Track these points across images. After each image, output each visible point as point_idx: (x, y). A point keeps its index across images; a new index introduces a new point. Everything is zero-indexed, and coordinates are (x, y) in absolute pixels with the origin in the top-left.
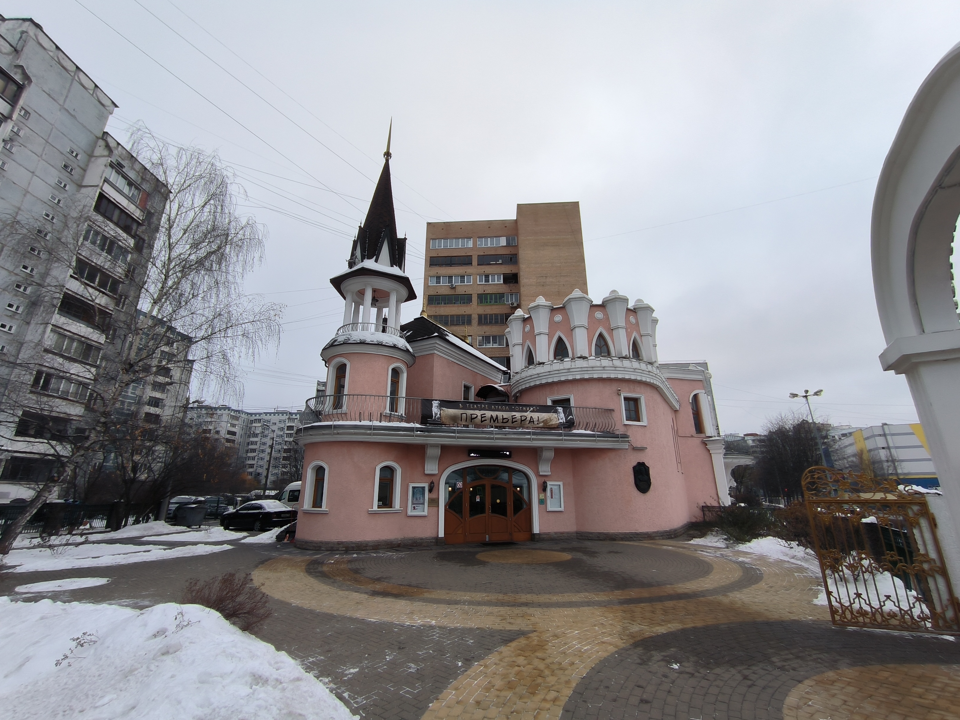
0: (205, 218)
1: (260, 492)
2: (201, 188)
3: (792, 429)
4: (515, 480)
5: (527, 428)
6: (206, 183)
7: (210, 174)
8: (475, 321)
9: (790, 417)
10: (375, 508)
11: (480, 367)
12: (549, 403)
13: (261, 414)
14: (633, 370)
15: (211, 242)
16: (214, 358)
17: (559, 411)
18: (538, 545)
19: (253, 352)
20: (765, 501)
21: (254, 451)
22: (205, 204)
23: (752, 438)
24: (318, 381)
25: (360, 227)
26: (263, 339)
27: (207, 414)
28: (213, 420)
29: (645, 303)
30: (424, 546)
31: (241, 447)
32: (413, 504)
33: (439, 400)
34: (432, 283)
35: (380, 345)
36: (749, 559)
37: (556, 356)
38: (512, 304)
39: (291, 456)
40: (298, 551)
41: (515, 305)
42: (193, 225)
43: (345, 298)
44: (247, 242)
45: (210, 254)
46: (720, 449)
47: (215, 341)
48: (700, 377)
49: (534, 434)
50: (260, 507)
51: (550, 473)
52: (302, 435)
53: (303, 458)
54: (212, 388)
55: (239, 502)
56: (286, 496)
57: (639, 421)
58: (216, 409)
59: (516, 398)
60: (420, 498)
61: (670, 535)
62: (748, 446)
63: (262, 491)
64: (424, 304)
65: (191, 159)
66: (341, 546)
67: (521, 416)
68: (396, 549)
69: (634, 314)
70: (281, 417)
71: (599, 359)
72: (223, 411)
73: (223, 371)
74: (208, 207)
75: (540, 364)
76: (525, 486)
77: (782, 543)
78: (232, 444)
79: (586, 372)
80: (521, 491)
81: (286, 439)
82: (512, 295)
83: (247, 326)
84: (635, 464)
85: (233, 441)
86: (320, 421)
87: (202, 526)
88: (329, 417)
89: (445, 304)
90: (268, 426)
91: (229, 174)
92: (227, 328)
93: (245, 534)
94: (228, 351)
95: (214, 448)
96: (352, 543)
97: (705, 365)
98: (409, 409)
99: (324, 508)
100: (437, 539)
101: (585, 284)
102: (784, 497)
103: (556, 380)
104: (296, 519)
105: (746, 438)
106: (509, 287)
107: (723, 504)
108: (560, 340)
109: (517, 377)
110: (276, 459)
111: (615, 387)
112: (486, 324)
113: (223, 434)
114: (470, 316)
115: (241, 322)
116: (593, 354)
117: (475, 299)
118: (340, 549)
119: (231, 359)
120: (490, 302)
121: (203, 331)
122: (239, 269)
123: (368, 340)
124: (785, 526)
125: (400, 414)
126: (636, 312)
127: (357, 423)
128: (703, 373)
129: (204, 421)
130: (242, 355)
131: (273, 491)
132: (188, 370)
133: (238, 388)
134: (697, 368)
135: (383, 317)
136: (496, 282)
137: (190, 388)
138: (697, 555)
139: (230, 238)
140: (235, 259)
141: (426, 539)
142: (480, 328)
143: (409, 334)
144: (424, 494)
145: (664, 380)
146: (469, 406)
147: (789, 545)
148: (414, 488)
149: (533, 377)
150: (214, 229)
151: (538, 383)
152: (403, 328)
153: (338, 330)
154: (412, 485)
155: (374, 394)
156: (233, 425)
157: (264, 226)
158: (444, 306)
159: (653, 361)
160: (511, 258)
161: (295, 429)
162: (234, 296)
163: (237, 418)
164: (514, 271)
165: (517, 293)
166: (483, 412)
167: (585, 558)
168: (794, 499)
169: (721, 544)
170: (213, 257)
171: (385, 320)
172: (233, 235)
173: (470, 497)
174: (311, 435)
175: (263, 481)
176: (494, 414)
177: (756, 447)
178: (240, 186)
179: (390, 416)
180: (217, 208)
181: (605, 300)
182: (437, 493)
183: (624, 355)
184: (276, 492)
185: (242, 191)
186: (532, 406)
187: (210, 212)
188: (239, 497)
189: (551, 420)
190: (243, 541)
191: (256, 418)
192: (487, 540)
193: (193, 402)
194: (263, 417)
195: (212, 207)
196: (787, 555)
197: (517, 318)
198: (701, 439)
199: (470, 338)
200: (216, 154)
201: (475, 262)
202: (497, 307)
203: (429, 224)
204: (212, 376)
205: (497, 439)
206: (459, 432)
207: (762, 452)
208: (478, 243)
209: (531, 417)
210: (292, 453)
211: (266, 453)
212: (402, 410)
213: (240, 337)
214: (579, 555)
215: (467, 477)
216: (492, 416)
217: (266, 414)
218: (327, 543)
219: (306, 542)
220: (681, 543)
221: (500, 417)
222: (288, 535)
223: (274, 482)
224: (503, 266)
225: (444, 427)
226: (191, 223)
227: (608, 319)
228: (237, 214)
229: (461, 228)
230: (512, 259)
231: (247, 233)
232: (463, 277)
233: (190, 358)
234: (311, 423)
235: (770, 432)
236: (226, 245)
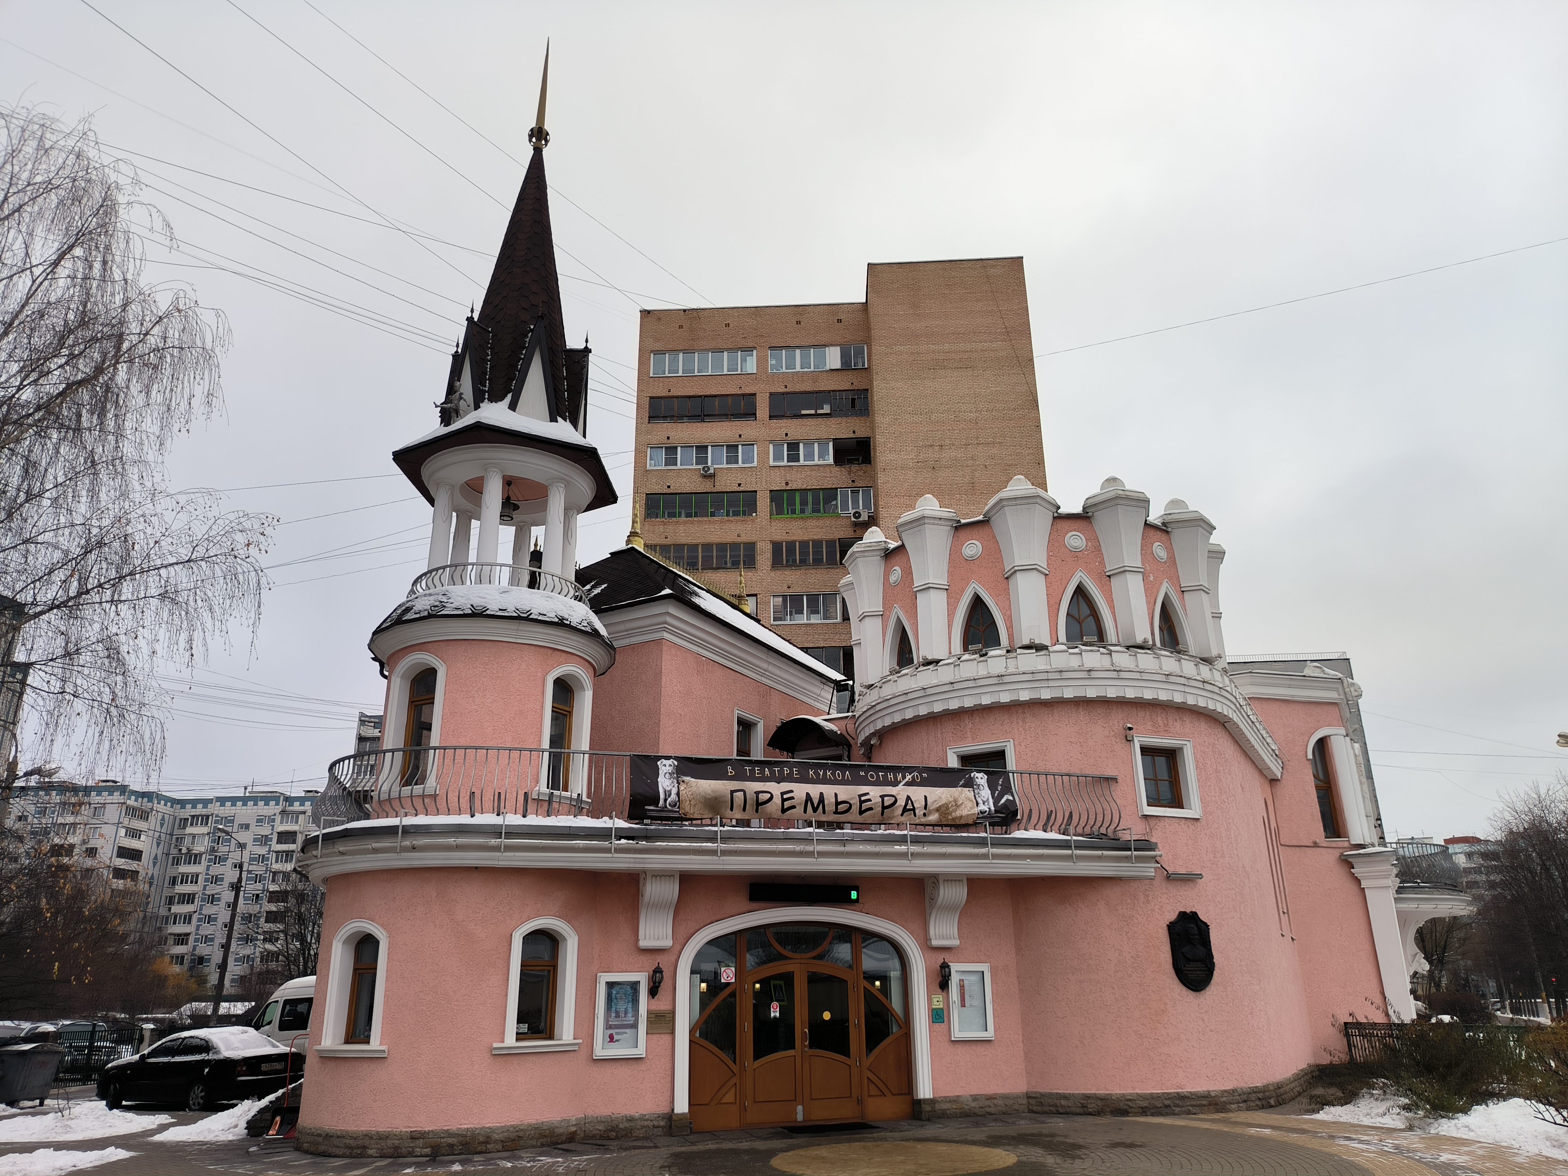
0: (59, 293)
1: (205, 1007)
2: (49, 215)
4: (870, 961)
5: (898, 826)
6: (61, 202)
7: (74, 180)
8: (764, 557)
10: (510, 1040)
11: (778, 672)
12: (953, 762)
13: (210, 801)
14: (1163, 678)
15: (75, 356)
16: (85, 658)
17: (979, 781)
18: (931, 1130)
19: (190, 640)
20: (1503, 1009)
21: (189, 898)
22: (61, 257)
23: (1466, 848)
24: (362, 715)
25: (470, 320)
26: (216, 608)
27: (64, 804)
28: (79, 819)
29: (1191, 508)
30: (638, 1139)
31: (153, 889)
32: (608, 1026)
33: (676, 758)
34: (656, 462)
35: (524, 618)
36: (1466, 1158)
37: (966, 645)
38: (857, 515)
39: (287, 910)
40: (307, 1160)
41: (864, 517)
42: (28, 311)
43: (431, 501)
44: (172, 355)
45: (72, 387)
46: (1387, 877)
47: (87, 612)
48: (1332, 695)
49: (916, 841)
50: (206, 1047)
51: (956, 942)
52: (318, 853)
53: (320, 915)
54: (77, 737)
55: (147, 1035)
56: (275, 1014)
57: (1180, 806)
58: (87, 790)
59: (869, 749)
60: (626, 1013)
61: (1266, 1098)
62: (1455, 868)
63: (210, 1006)
64: (635, 516)
65: (23, 140)
66: (420, 1142)
67: (882, 797)
68: (565, 1146)
69: (1164, 537)
70: (263, 809)
71: (1076, 650)
72: (105, 797)
73: (107, 689)
74: (67, 263)
75: (928, 663)
76: (895, 975)
77: (1547, 1116)
78: (129, 883)
79: (1045, 684)
80: (885, 989)
81: (276, 867)
82: (855, 492)
83: (173, 573)
84: (1172, 916)
85: (134, 875)
86: (367, 817)
87: (47, 1102)
88: (389, 805)
89: (689, 515)
90: (227, 833)
91: (122, 180)
92: (121, 578)
93: (163, 1118)
94: (123, 638)
95: (80, 894)
96: (449, 1134)
97: (1344, 664)
98: (598, 781)
99: (375, 1043)
100: (670, 1117)
102: (1548, 996)
103: (968, 703)
104: (302, 1076)
105: (1452, 849)
106: (849, 472)
107: (1399, 1018)
108: (978, 604)
109: (872, 697)
110: (248, 918)
111: (1118, 720)
112: (791, 564)
113: (107, 854)
114: (751, 547)
115: (158, 562)
116: (1062, 637)
117: (763, 502)
118: (418, 1151)
119: (130, 660)
120: (802, 511)
121: (55, 588)
122: (151, 425)
123: (493, 609)
124: (1555, 1072)
125: (575, 796)
126: (1167, 532)
127: (464, 819)
128: (1339, 686)
129: (54, 824)
130: (158, 647)
131: (239, 1004)
132: (14, 691)
133: (147, 735)
134: (1323, 671)
135: (532, 549)
136: (816, 461)
137: (18, 737)
138: (1334, 1150)
139: (126, 345)
140: (140, 400)
141: (643, 1118)
142: (778, 574)
143: (597, 591)
144: (635, 1001)
145: (1243, 703)
146: (752, 771)
148: (610, 985)
149: (910, 696)
150: (84, 321)
151: (923, 711)
152: (583, 576)
153: (415, 583)
154: (605, 978)
155: (508, 745)
156: (134, 834)
157: (218, 316)
158: (685, 523)
159: (1214, 653)
160: (853, 400)
161: (300, 839)
162: (137, 497)
163: (144, 815)
164: (861, 433)
165: (870, 487)
166: (785, 786)
167: (1050, 1160)
169: (1395, 1120)
170: (85, 395)
171: (537, 557)
172: (135, 339)
173: (756, 1008)
174: (342, 854)
175: (214, 979)
176: (815, 790)
177: (1477, 871)
178: (154, 211)
179: (550, 801)
180: (91, 267)
181: (1090, 502)
182: (670, 998)
183: (1139, 640)
184: (248, 1005)
185: (158, 224)
186: (910, 769)
187: (73, 278)
188: (147, 1021)
189: (957, 806)
190: (158, 1138)
191: (194, 812)
192: (800, 1117)
193: (28, 774)
194: (214, 809)
195: (80, 265)
196: (1561, 1145)
197: (870, 550)
198: (1337, 853)
199: (751, 601)
200: (87, 127)
201: (763, 409)
202: (821, 522)
203: (646, 314)
204: (78, 705)
205: (822, 854)
206: (726, 838)
207: (1492, 885)
208: (771, 362)
209: (908, 798)
210: (292, 901)
211: (222, 904)
212: (579, 785)
213: (155, 602)
214: (1036, 1154)
215: (748, 956)
216: (808, 797)
217: (222, 800)
218: (382, 1137)
219: (328, 1136)
220: (1294, 1119)
221: (830, 800)
222: (278, 1119)
223: (242, 980)
224: (833, 421)
225: (687, 827)
226: (23, 307)
227: (1098, 549)
228: (143, 282)
229: (727, 325)
230: (857, 402)
231: (174, 334)
232: (732, 448)
233: (20, 656)
234: (343, 823)
235: (1511, 832)
236: (117, 362)
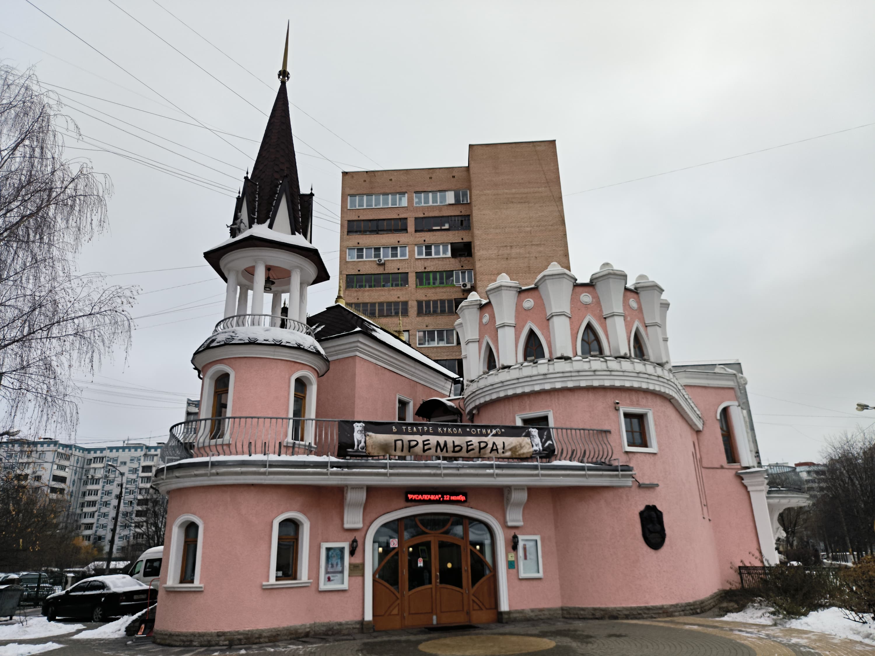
0: (17, 165)
1: (102, 564)
2: (10, 122)
3: (861, 454)
4: (474, 535)
5: (489, 459)
6: (17, 115)
7: (24, 102)
8: (413, 309)
9: (860, 437)
10: (272, 580)
12: (519, 423)
13: (104, 449)
14: (635, 375)
15: (25, 201)
16: (32, 370)
17: (533, 433)
18: (508, 628)
20: (827, 558)
21: (93, 504)
22: (17, 146)
23: (806, 468)
24: (189, 400)
25: (246, 178)
27: (22, 451)
28: (30, 460)
29: (651, 279)
30: (344, 635)
31: (72, 499)
32: (327, 572)
33: (364, 422)
34: (352, 257)
35: (278, 345)
36: (806, 641)
37: (526, 356)
38: (465, 285)
39: (148, 509)
40: (159, 649)
41: (469, 286)
43: (226, 280)
44: (80, 199)
45: (24, 218)
46: (763, 484)
47: (34, 343)
48: (730, 384)
49: (498, 467)
50: (103, 586)
51: (521, 524)
52: (164, 477)
53: (166, 511)
54: (29, 414)
55: (70, 580)
56: (141, 567)
57: (646, 446)
58: (35, 444)
59: (472, 416)
60: (337, 565)
61: (695, 609)
62: (801, 481)
63: (105, 564)
64: (340, 287)
66: (222, 638)
67: (480, 443)
68: (303, 639)
69: (635, 295)
70: (133, 453)
71: (587, 360)
72: (46, 447)
74: (20, 149)
75: (504, 367)
76: (487, 542)
77: (851, 617)
78: (60, 496)
79: (570, 379)
80: (482, 550)
81: (142, 485)
82: (463, 273)
83: (81, 321)
84: (642, 508)
85: (62, 491)
86: (191, 456)
87: (14, 618)
88: (204, 450)
89: (370, 286)
90: (114, 467)
91: (51, 102)
92: (52, 324)
93: (79, 626)
94: (54, 358)
95: (32, 502)
97: (737, 366)
98: (320, 436)
99: (197, 583)
100: (362, 622)
101: (566, 255)
102: (853, 551)
103: (527, 390)
104: (156, 602)
105: (798, 469)
106: (460, 261)
107: (769, 564)
108: (532, 334)
109: (474, 387)
110: (126, 514)
111: (611, 398)
112: (428, 313)
113: (47, 480)
114: (405, 304)
115: (73, 315)
116: (579, 352)
117: (412, 278)
118: (221, 643)
119: (58, 370)
120: (434, 283)
121: (16, 330)
122: (69, 238)
123: (261, 340)
124: (856, 593)
125: (307, 444)
126: (637, 293)
127: (246, 457)
128: (734, 378)
129: (18, 463)
131: (121, 563)
133: (68, 411)
134: (725, 370)
135: (282, 306)
136: (441, 256)
138: (732, 637)
139: (54, 194)
140: (63, 224)
141: (347, 623)
142: (420, 319)
143: (319, 329)
144: (342, 558)
145: (680, 388)
146: (407, 429)
147: (860, 618)
148: (328, 549)
149: (495, 386)
150: (30, 181)
151: (502, 394)
152: (311, 321)
153: (217, 325)
154: (325, 545)
155: (270, 416)
156: (62, 468)
157: (106, 178)
158: (368, 291)
159: (664, 360)
160: (462, 221)
161: (154, 470)
163: (67, 458)
164: (466, 240)
165: (472, 270)
166: (425, 437)
167: (574, 644)
168: (866, 554)
169: (767, 621)
170: (30, 223)
171: (285, 311)
172: (58, 190)
173: (410, 562)
174: (177, 477)
175: (107, 549)
176: (441, 439)
177: (813, 481)
178: (69, 119)
179: (293, 447)
180: (34, 151)
181: (595, 276)
182: (361, 556)
183: (622, 354)
184: (126, 563)
185: (72, 126)
186: (495, 427)
187: (24, 157)
188: (70, 572)
189: (521, 447)
190: (76, 637)
191: (95, 455)
192: (435, 622)
194: (107, 453)
195: (28, 150)
196: (859, 633)
197: (471, 305)
198: (734, 472)
199: (406, 334)
200: (31, 72)
201: (411, 227)
202: (444, 290)
203: (345, 174)
204: (29, 396)
205: (445, 475)
206: (392, 467)
207: (821, 489)
208: (416, 200)
209: (494, 443)
210: (150, 505)
211: (111, 506)
212: (310, 437)
213: (71, 337)
214: (566, 641)
215: (405, 533)
216: (438, 443)
217: (111, 449)
220: (710, 621)
221: (450, 445)
222: (143, 626)
223: (122, 549)
224: (451, 233)
225: (371, 461)
227: (598, 303)
228: (64, 159)
229: (391, 180)
230: (464, 222)
231: (81, 188)
232: (394, 249)
234: (178, 460)
235: (832, 459)
236: (50, 204)
